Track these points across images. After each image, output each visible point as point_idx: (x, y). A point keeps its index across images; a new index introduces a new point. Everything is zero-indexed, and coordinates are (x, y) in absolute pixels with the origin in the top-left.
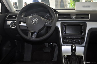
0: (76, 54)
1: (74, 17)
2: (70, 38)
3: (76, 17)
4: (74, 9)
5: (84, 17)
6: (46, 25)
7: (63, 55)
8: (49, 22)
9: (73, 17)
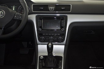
2: (47, 34)
3: (54, 9)
5: (64, 8)
6: (15, 18)
7: (39, 56)
8: (19, 15)
9: (51, 9)
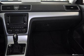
0: (19, 43)
1: (17, 8)
2: (14, 28)
3: (19, 8)
4: (21, 1)
7: (8, 44)
